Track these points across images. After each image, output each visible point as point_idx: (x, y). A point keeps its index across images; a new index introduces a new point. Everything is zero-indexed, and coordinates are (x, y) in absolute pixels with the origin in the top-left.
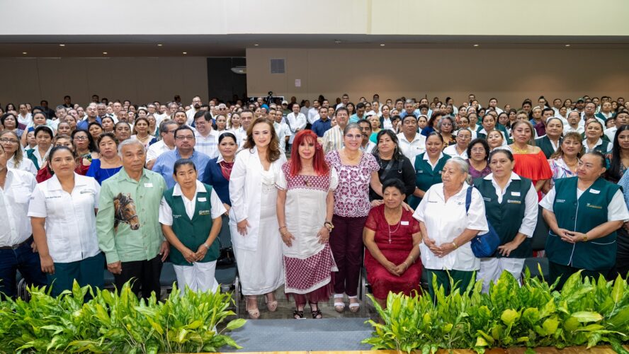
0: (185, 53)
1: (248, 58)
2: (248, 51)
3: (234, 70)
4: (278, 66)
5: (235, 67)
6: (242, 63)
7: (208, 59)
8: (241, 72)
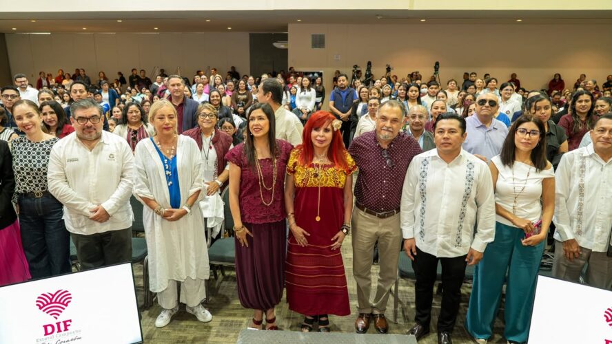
0: (230, 28)
1: (290, 33)
2: (290, 27)
3: (276, 45)
4: (319, 42)
5: (276, 42)
6: (284, 38)
7: (250, 34)
8: (283, 46)
